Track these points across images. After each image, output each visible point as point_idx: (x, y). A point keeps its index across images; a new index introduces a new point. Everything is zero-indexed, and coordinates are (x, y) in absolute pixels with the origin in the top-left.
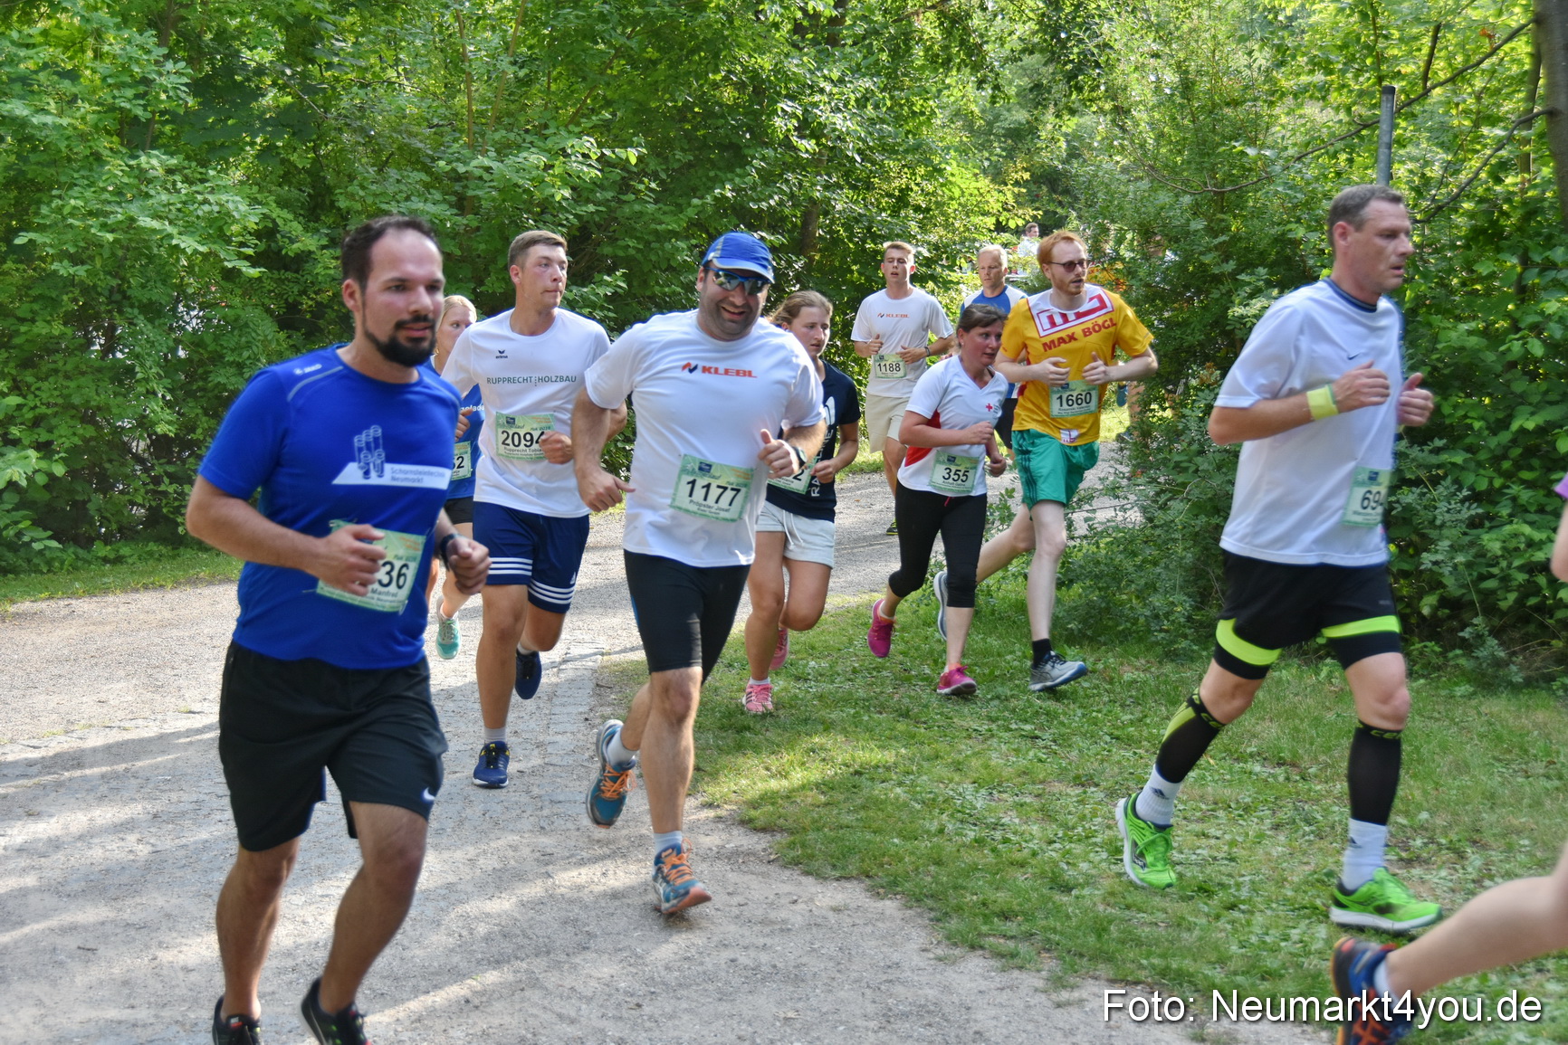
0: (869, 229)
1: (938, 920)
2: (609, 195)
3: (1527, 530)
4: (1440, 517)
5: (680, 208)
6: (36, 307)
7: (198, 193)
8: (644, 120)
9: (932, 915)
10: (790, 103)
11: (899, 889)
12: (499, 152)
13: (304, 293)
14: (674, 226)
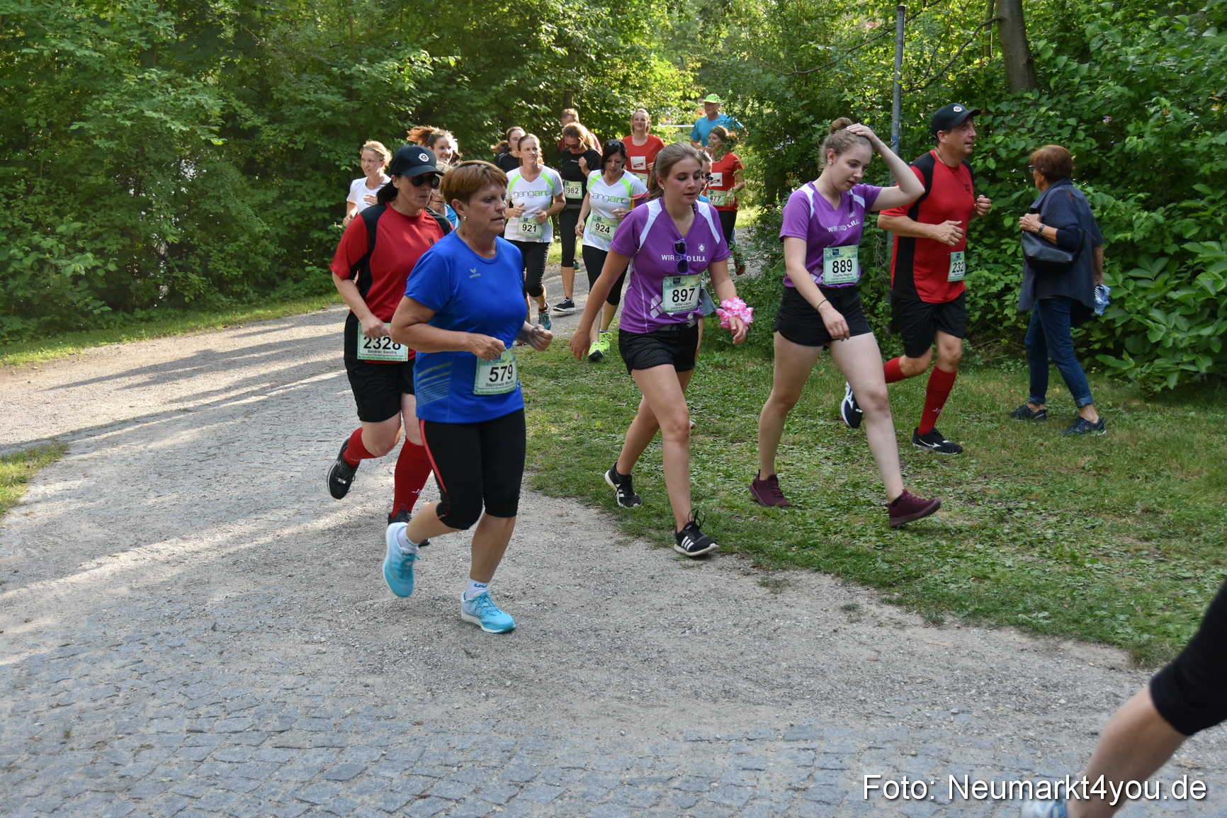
0: (604, 100)
1: (620, 520)
2: (441, 86)
3: (986, 273)
5: (485, 92)
6: (91, 167)
7: (183, 94)
8: (460, 40)
9: (614, 517)
10: (550, 25)
11: (598, 502)
12: (369, 61)
13: (255, 152)
14: (481, 104)
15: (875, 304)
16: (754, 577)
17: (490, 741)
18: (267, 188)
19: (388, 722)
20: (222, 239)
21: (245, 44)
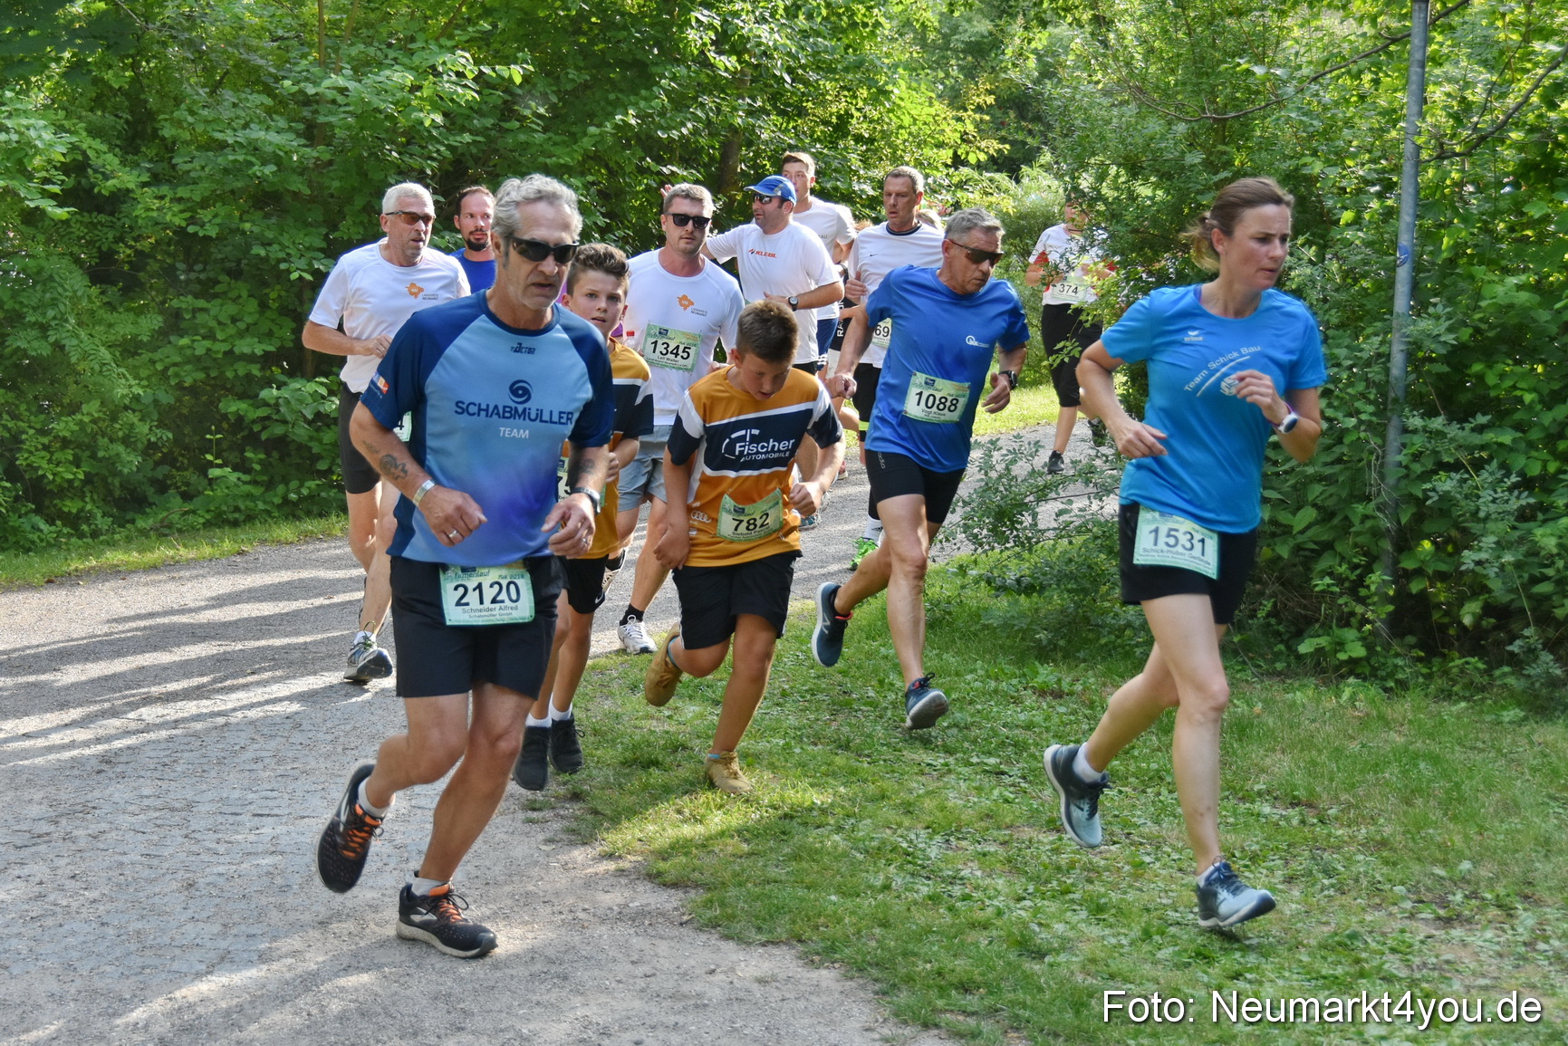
1: (885, 993)
2: (489, 122)
4: (1483, 508)
5: (574, 138)
8: (530, 33)
9: (878, 987)
10: (706, 12)
11: (837, 956)
12: (355, 70)
13: (120, 239)
15: (1361, 579)
18: (140, 312)
20: (41, 410)
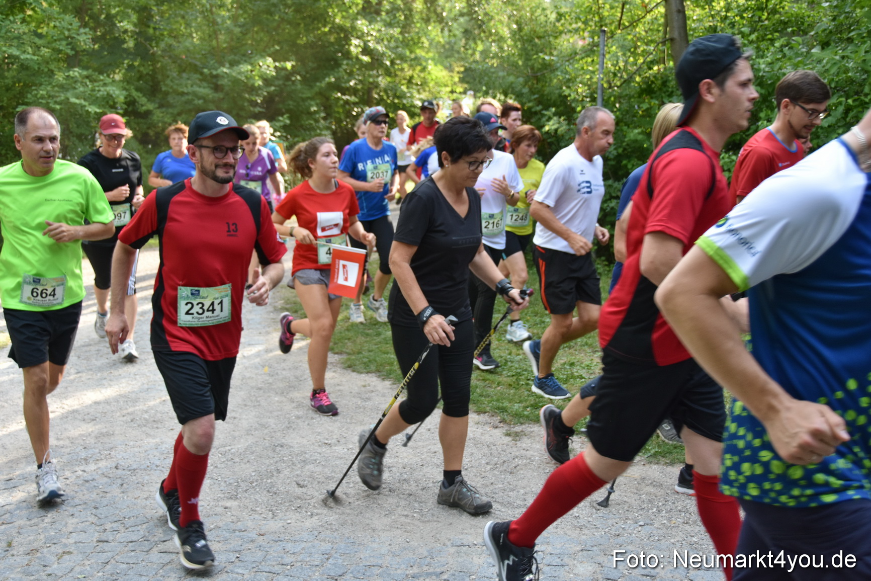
0: (396, 94)
8: (295, 50)
10: (358, 41)
12: (230, 65)
14: (309, 95)
16: (501, 429)
17: (314, 547)
19: (242, 534)
21: (142, 51)
